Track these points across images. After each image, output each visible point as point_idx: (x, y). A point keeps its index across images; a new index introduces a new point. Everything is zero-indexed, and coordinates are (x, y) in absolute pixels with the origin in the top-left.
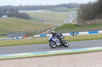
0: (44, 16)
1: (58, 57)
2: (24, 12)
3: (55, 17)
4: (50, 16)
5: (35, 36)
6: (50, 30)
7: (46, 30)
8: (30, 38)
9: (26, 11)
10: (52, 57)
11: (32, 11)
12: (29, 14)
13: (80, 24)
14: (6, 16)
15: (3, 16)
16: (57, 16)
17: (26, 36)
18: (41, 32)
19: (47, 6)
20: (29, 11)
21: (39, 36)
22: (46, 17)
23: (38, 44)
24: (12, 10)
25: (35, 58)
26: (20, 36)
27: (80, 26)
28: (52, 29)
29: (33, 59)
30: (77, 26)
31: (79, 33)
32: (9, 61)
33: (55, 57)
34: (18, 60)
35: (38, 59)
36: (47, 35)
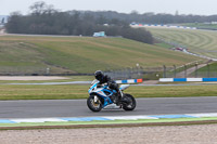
0: (184, 39)
1: (209, 127)
2: (141, 26)
3: (207, 41)
4: (197, 39)
5: (161, 80)
6: (194, 68)
7: (186, 68)
8: (151, 83)
9: (146, 26)
10: (199, 127)
11: (159, 26)
12: (152, 32)
14: (103, 34)
15: (96, 34)
16: (211, 40)
17: (144, 80)
18: (175, 72)
19: (191, 16)
20: (153, 26)
21: (171, 80)
22: (188, 40)
24: (115, 21)
25: (163, 128)
26: (130, 78)
28: (199, 67)
29: (158, 129)
32: (106, 130)
33: (204, 127)
34: (124, 129)
35: (168, 129)
36: (189, 79)
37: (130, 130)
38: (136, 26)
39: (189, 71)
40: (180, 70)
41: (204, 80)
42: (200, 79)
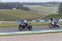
0: (38, 9)
1: (47, 34)
3: (45, 10)
5: (32, 21)
6: (42, 18)
7: (39, 17)
9: (28, 6)
10: (43, 34)
11: (31, 6)
12: (29, 8)
13: (60, 14)
14: (15, 8)
15: (13, 9)
16: (46, 9)
18: (36, 19)
19: (40, 3)
20: (29, 6)
21: (35, 21)
22: (40, 10)
23: (35, 26)
24: (19, 5)
27: (60, 16)
29: (32, 35)
30: (58, 15)
31: (60, 20)
32: (17, 36)
33: (45, 34)
34: (22, 35)
35: (34, 35)
36: (40, 21)
37: (24, 36)
38: (25, 6)
39: (40, 18)
40: (38, 18)
41: (45, 21)
42: (44, 21)
